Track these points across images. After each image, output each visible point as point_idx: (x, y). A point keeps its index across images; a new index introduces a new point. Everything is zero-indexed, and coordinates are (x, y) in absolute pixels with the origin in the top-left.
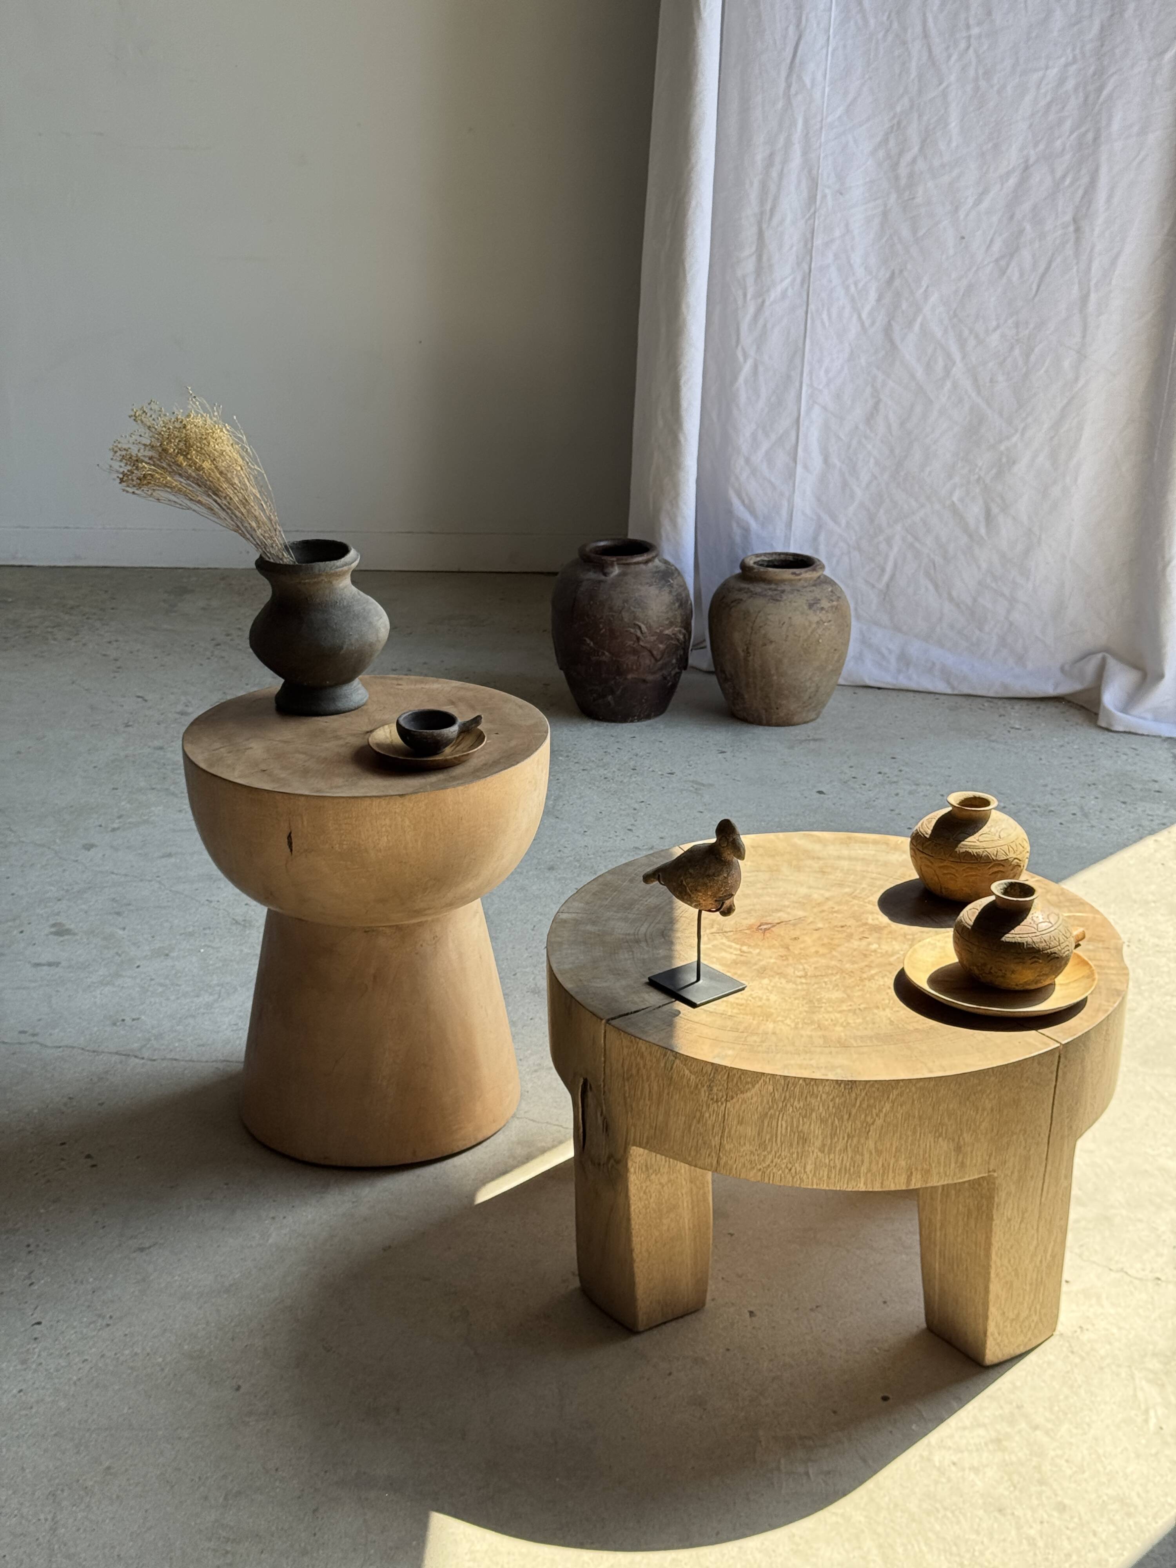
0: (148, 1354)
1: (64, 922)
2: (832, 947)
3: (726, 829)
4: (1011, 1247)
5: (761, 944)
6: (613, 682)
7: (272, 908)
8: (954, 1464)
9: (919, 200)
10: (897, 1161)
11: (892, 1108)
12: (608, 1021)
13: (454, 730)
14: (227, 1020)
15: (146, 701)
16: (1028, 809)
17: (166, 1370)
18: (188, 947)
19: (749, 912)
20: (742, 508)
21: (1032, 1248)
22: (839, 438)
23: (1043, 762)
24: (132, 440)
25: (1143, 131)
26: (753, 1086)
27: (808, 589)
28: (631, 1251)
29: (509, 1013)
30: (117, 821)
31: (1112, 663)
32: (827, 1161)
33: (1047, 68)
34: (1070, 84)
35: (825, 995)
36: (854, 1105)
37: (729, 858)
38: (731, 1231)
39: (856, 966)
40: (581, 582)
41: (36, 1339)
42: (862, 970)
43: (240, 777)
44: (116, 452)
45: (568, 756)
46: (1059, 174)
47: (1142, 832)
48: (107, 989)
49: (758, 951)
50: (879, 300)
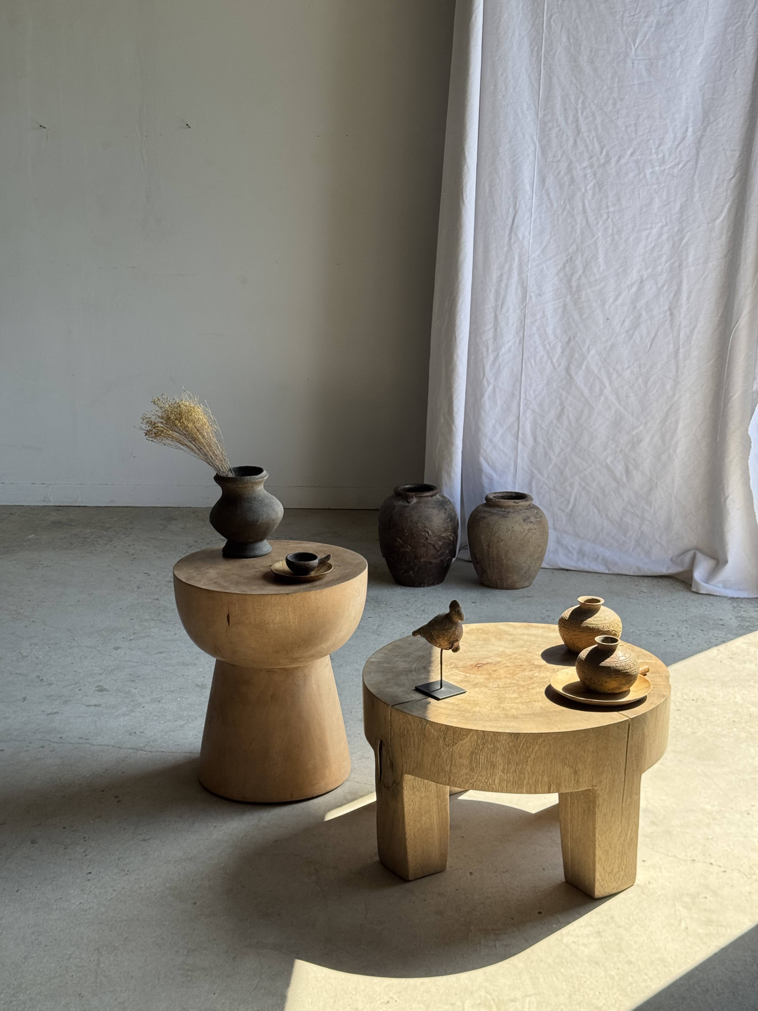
0: (148, 888)
1: (103, 685)
2: (513, 674)
3: (454, 605)
4: (607, 830)
5: (476, 673)
6: (412, 563)
7: (218, 659)
8: (574, 942)
9: (583, 299)
10: (543, 777)
11: (539, 748)
12: (392, 706)
13: (316, 562)
14: (192, 733)
15: (149, 575)
16: (647, 633)
17: (157, 895)
18: (171, 697)
19: (471, 659)
20: (488, 467)
21: (618, 832)
22: (542, 428)
23: (658, 609)
24: (152, 413)
25: (706, 262)
26: (467, 737)
27: (523, 511)
28: (405, 834)
29: (346, 731)
30: (133, 635)
31: (699, 556)
32: (506, 778)
33: (651, 228)
34: (665, 237)
35: (508, 696)
36: (520, 746)
37: (456, 620)
38: (462, 835)
39: (526, 683)
40: (395, 507)
41: (88, 880)
42: (529, 685)
43: (203, 585)
44: (144, 420)
45: (386, 604)
46: (660, 285)
47: (710, 645)
48: (127, 718)
49: (474, 676)
50: (562, 352)
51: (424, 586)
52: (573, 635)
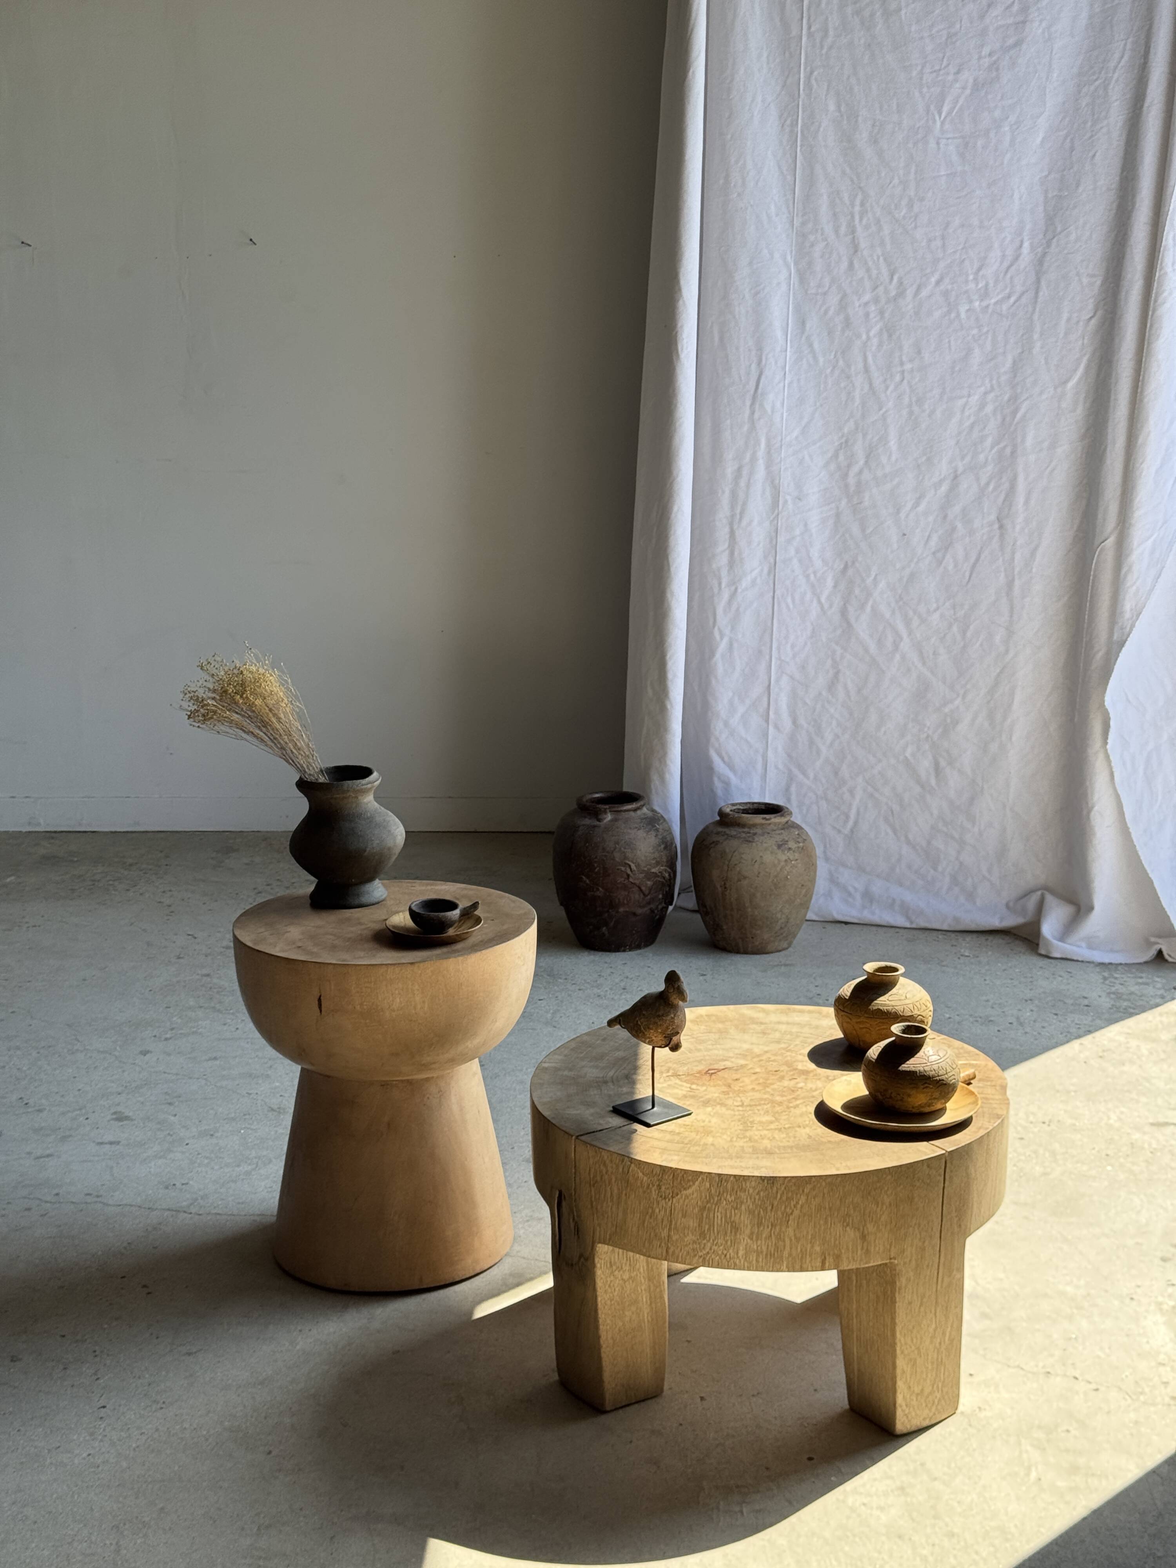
0: (195, 1429)
1: (123, 1111)
2: (765, 1085)
3: (672, 979)
4: (913, 1328)
5: (708, 1083)
6: (606, 915)
7: (305, 1067)
8: (864, 1504)
9: (866, 503)
10: (812, 1247)
11: (807, 1200)
12: (577, 1137)
13: (456, 913)
14: (263, 1184)
15: (195, 938)
16: (971, 1019)
17: (210, 1440)
18: (230, 1129)
19: (700, 1061)
20: (722, 765)
21: (931, 1330)
22: (805, 703)
23: (987, 982)
24: (199, 684)
25: (1053, 446)
26: (694, 1184)
27: (778, 832)
28: (599, 1337)
30: (170, 1032)
31: (1049, 898)
32: (755, 1247)
33: (969, 396)
34: (989, 409)
35: (757, 1119)
36: (777, 1197)
37: (675, 1002)
38: (689, 1339)
39: (785, 1098)
40: (579, 827)
41: (101, 1418)
42: (789, 1101)
43: (280, 952)
44: (186, 694)
45: (566, 979)
46: (983, 482)
47: (1068, 1037)
48: (160, 1162)
49: (704, 1088)
50: (835, 587)
51: (624, 951)
52: (857, 1023)
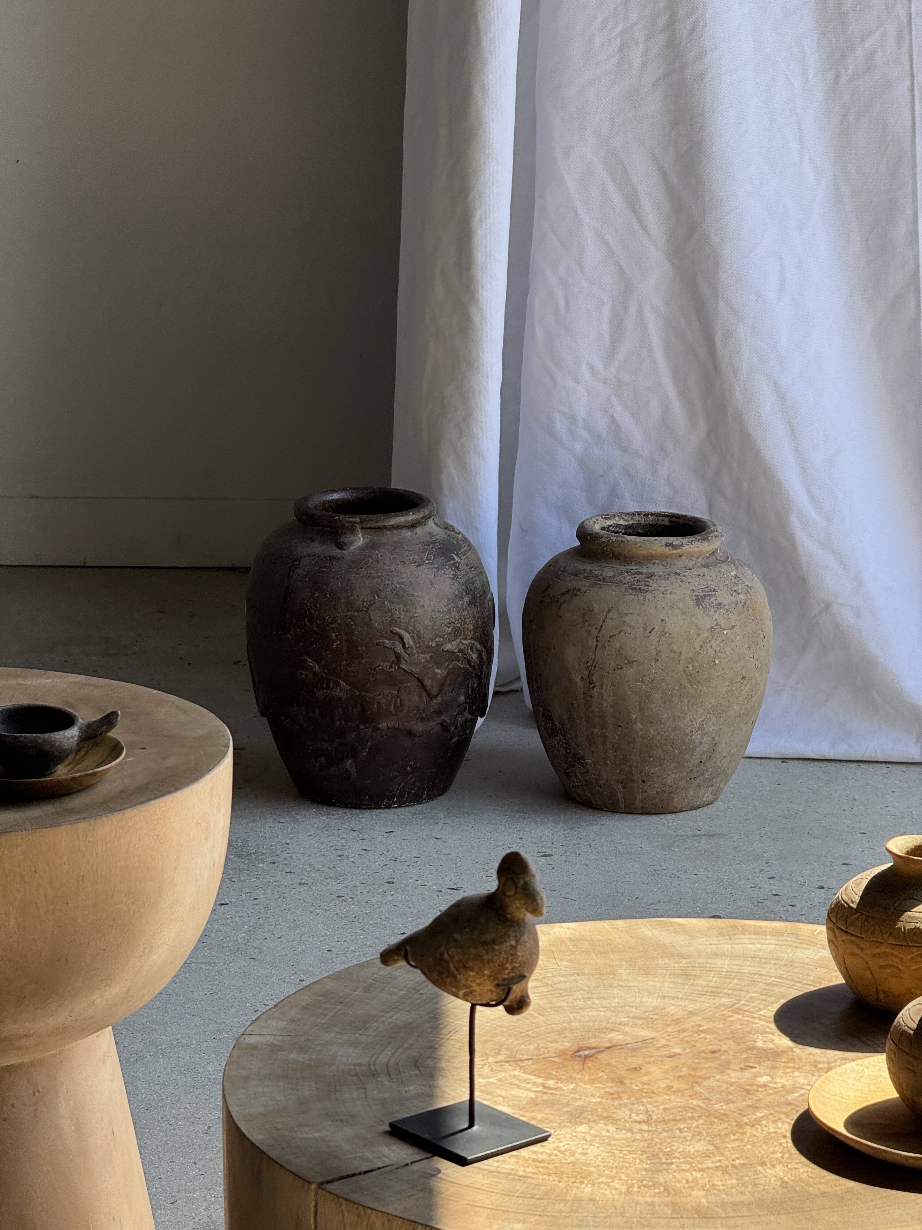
2: (693, 1080)
3: (512, 868)
5: (578, 1077)
6: (354, 735)
12: (321, 1185)
13: (72, 734)
19: (560, 1032)
27: (695, 572)
35: (679, 1147)
37: (519, 915)
39: (732, 1106)
40: (299, 560)
42: (741, 1112)
49: (572, 1086)
51: (388, 807)
52: (874, 955)
